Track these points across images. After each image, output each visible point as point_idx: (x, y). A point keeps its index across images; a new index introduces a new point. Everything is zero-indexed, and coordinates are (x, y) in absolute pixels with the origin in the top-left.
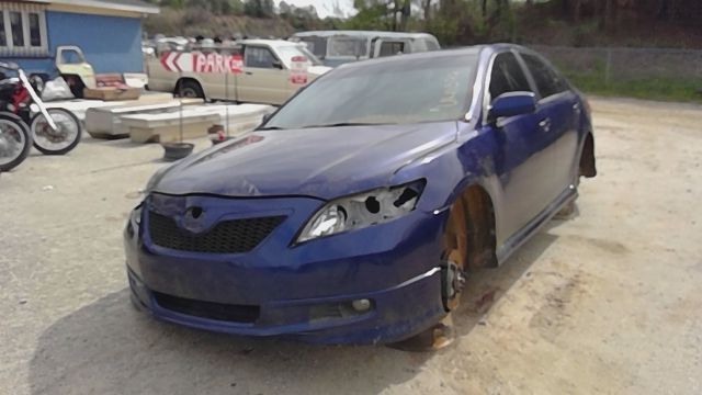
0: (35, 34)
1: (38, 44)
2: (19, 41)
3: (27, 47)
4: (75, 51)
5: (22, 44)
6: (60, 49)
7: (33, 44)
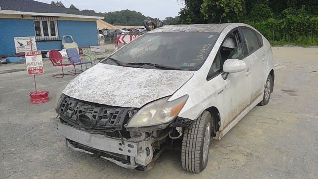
0: (53, 30)
1: (54, 35)
2: (46, 34)
3: (50, 36)
4: (70, 37)
5: (48, 35)
6: (63, 37)
7: (52, 35)
